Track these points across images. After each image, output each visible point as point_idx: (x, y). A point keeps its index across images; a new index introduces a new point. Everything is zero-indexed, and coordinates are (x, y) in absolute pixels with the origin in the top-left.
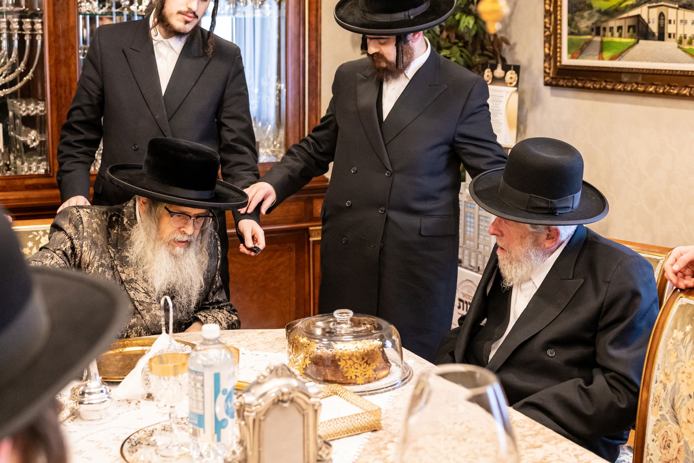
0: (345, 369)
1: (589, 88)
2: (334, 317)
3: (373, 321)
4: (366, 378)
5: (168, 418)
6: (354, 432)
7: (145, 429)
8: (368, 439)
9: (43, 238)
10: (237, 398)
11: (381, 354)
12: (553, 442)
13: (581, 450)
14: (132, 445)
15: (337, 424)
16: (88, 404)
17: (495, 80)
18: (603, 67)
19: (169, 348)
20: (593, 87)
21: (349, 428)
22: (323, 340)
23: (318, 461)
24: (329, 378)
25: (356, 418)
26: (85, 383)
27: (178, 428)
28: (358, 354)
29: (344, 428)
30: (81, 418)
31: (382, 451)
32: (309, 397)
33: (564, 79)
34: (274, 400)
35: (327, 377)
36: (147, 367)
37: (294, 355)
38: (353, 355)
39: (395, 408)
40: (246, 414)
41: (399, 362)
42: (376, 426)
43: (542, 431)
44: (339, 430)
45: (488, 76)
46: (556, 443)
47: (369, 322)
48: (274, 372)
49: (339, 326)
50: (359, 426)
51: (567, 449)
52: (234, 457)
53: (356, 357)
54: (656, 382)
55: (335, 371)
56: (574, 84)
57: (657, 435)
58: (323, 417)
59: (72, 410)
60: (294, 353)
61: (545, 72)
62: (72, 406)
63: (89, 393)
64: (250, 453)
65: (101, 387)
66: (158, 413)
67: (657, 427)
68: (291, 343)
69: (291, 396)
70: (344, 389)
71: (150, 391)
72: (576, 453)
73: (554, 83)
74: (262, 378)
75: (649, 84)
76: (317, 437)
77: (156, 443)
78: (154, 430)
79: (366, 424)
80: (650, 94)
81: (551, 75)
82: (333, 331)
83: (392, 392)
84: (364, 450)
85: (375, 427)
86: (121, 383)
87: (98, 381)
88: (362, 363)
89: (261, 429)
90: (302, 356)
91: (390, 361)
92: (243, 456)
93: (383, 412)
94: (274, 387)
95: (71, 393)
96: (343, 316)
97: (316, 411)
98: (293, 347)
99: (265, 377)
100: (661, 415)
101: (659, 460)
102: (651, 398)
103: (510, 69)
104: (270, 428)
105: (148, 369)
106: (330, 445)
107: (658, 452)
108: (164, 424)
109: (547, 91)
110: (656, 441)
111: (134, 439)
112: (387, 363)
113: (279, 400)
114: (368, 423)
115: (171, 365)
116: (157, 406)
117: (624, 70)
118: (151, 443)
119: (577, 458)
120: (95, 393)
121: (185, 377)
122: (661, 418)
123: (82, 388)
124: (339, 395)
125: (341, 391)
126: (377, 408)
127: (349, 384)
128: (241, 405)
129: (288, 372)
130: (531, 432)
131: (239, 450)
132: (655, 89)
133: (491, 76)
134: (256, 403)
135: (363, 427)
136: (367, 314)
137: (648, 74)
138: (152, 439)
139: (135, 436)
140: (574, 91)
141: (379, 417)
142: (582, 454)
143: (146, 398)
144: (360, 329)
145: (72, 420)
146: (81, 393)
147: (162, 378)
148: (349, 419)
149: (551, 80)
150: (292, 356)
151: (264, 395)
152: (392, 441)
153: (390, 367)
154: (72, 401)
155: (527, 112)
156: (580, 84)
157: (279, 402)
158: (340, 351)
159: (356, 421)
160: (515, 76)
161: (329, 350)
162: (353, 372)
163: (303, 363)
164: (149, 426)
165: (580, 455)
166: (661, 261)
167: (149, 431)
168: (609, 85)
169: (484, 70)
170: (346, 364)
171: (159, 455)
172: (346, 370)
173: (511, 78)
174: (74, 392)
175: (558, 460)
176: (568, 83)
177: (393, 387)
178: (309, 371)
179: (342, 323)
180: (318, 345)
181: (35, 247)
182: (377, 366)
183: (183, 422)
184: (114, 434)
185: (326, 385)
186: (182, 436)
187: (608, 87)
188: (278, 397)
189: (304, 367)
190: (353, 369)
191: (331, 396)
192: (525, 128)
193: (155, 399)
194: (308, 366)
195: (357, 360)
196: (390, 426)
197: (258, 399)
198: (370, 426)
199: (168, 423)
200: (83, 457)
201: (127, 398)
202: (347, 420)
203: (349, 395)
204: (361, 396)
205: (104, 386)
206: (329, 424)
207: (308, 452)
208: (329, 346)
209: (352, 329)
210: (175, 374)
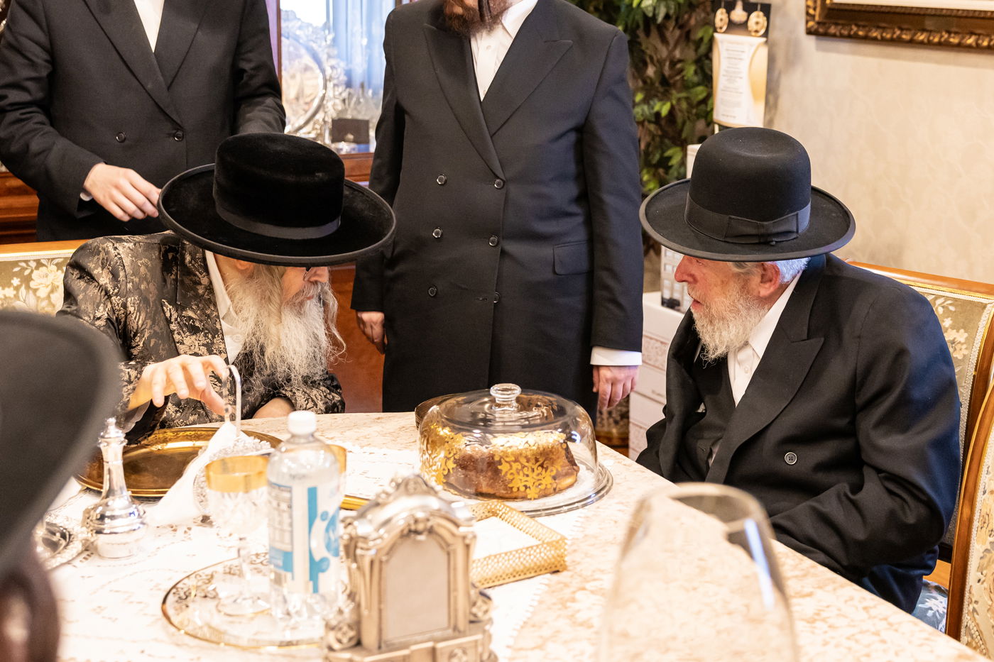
0: (509, 477)
1: (875, 40)
2: (491, 395)
3: (551, 402)
4: (541, 490)
5: (236, 556)
6: (525, 574)
7: (200, 573)
8: (546, 585)
9: (35, 272)
10: (345, 527)
11: (564, 452)
12: (830, 588)
13: (872, 599)
14: (180, 598)
15: (498, 562)
16: (111, 533)
17: (732, 26)
18: (897, 7)
19: (235, 445)
20: (882, 37)
21: (517, 569)
22: (474, 431)
23: (472, 622)
24: (485, 489)
25: (528, 553)
26: (105, 501)
27: (251, 570)
28: (529, 453)
29: (509, 569)
30: (100, 555)
31: (569, 604)
32: (457, 525)
33: (836, 24)
34: (402, 531)
35: (481, 487)
36: (202, 475)
37: (430, 455)
38: (521, 454)
39: (586, 536)
40: (359, 552)
41: (591, 463)
42: (558, 565)
43: (812, 571)
44: (501, 572)
45: (721, 20)
46: (835, 589)
47: (545, 402)
48: (402, 488)
49: (499, 409)
50: (532, 565)
51: (852, 599)
52: (340, 618)
53: (526, 457)
54: (984, 493)
55: (493, 479)
56: (852, 33)
57: (984, 572)
58: (478, 553)
59: (85, 543)
60: (430, 452)
61: (808, 13)
62: (85, 536)
63: (112, 517)
64: (365, 612)
65: (129, 507)
66: (219, 546)
67: (985, 561)
68: (425, 436)
69: (429, 524)
70: (508, 507)
71: (207, 513)
72: (865, 604)
73: (821, 30)
74: (383, 496)
75: (967, 34)
76: (470, 586)
77: (217, 594)
78: (214, 574)
79: (543, 563)
80: (969, 48)
81: (817, 18)
82: (489, 417)
83: (581, 510)
84: (541, 602)
85: (556, 566)
86: (162, 500)
87: (126, 498)
88: (535, 467)
89: (384, 574)
90: (442, 455)
91: (576, 462)
92: (354, 617)
93: (569, 542)
94: (402, 510)
95: (84, 516)
96: (505, 394)
97: (468, 546)
98: (428, 443)
99: (388, 494)
100: (991, 543)
101: (988, 610)
102: (976, 517)
103: (756, 10)
104: (395, 574)
105: (204, 479)
106: (489, 598)
107: (987, 598)
108: (229, 564)
109: (811, 42)
110: (984, 581)
111: (182, 589)
112: (573, 465)
113: (410, 531)
114: (545, 560)
115: (239, 475)
116: (218, 535)
117: (929, 12)
118: (209, 595)
119: (868, 612)
120: (120, 516)
121: (261, 493)
122: (992, 548)
123: (100, 509)
124: (500, 517)
125: (504, 510)
126: (559, 537)
127: (515, 498)
128: (351, 538)
129: (424, 487)
130: (797, 573)
131: (348, 608)
132: (977, 41)
133: (727, 20)
134: (374, 535)
135: (539, 567)
136: (541, 390)
137: (966, 17)
138: (211, 588)
139: (184, 584)
140: (851, 42)
141: (562, 550)
142: (875, 607)
143: (199, 522)
144: (530, 414)
145: (84, 558)
146: (99, 517)
147: (226, 495)
148: (517, 555)
149: (816, 26)
150: (427, 456)
151: (387, 522)
152: (584, 589)
153: (577, 471)
154: (84, 528)
155: (780, 73)
156: (861, 33)
157: (410, 533)
158: (502, 448)
159: (528, 558)
160: (763, 20)
161: (484, 447)
162: (521, 480)
163: (443, 466)
164: (206, 568)
165: (871, 608)
166: (988, 306)
167: (207, 575)
168: (906, 34)
169: (714, 11)
170: (511, 469)
171: (223, 613)
172: (511, 477)
173: (757, 23)
174: (87, 515)
175: (838, 615)
176: (843, 31)
177: (584, 502)
178: (452, 480)
179: (505, 405)
180: (467, 438)
181: (24, 286)
182: (557, 470)
183: (258, 561)
184: (151, 580)
185: (479, 501)
186: (260, 583)
187: (904, 36)
188: (409, 525)
189: (446, 473)
190: (521, 476)
191: (487, 517)
192: (776, 99)
193: (214, 524)
194: (451, 471)
195: (528, 462)
196: (579, 563)
197: (377, 530)
198: (549, 564)
199: (236, 563)
200: (103, 617)
201: (169, 523)
202: (514, 556)
203: (516, 517)
204: (533, 517)
205: (134, 506)
206: (485, 563)
207: (456, 610)
208: (483, 441)
209: (519, 415)
210: (247, 490)
